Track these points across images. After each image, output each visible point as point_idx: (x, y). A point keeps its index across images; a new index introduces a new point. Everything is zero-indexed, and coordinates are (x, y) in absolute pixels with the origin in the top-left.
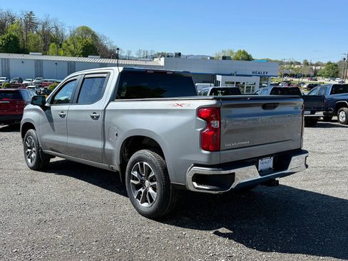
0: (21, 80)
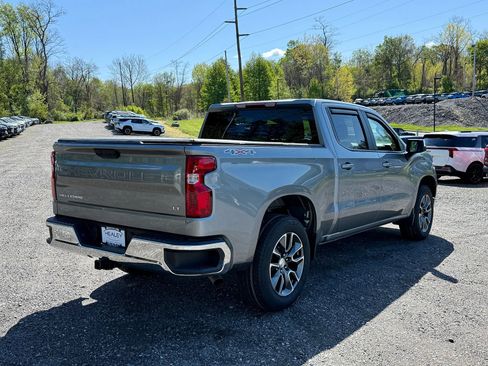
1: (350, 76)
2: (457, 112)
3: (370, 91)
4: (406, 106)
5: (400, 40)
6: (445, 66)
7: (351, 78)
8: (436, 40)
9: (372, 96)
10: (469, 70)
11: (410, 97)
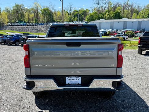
0: (117, 30)
1: (6, 15)
2: (42, 29)
3: (13, 21)
4: (26, 26)
5: (20, 5)
6: (35, 15)
7: (6, 16)
8: (32, 7)
9: (14, 23)
10: (41, 16)
11: (27, 24)
